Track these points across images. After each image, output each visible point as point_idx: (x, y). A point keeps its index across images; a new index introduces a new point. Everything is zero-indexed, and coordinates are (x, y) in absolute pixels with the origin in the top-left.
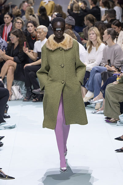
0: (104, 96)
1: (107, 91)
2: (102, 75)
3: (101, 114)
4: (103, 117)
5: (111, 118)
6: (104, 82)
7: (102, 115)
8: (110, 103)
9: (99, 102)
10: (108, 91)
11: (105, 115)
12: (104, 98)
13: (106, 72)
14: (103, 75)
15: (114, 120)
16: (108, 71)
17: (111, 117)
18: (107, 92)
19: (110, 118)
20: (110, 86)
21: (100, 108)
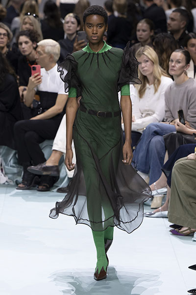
0: (169, 183)
1: (175, 173)
2: (165, 139)
3: (163, 217)
4: (167, 224)
5: (182, 227)
6: (169, 154)
7: (165, 219)
8: (181, 197)
9: (159, 194)
10: (177, 173)
11: (170, 221)
12: (170, 186)
13: (175, 135)
14: (168, 141)
15: (189, 231)
16: (178, 132)
17: (181, 225)
18: (176, 175)
19: (180, 227)
20: (181, 162)
21: (162, 206)
